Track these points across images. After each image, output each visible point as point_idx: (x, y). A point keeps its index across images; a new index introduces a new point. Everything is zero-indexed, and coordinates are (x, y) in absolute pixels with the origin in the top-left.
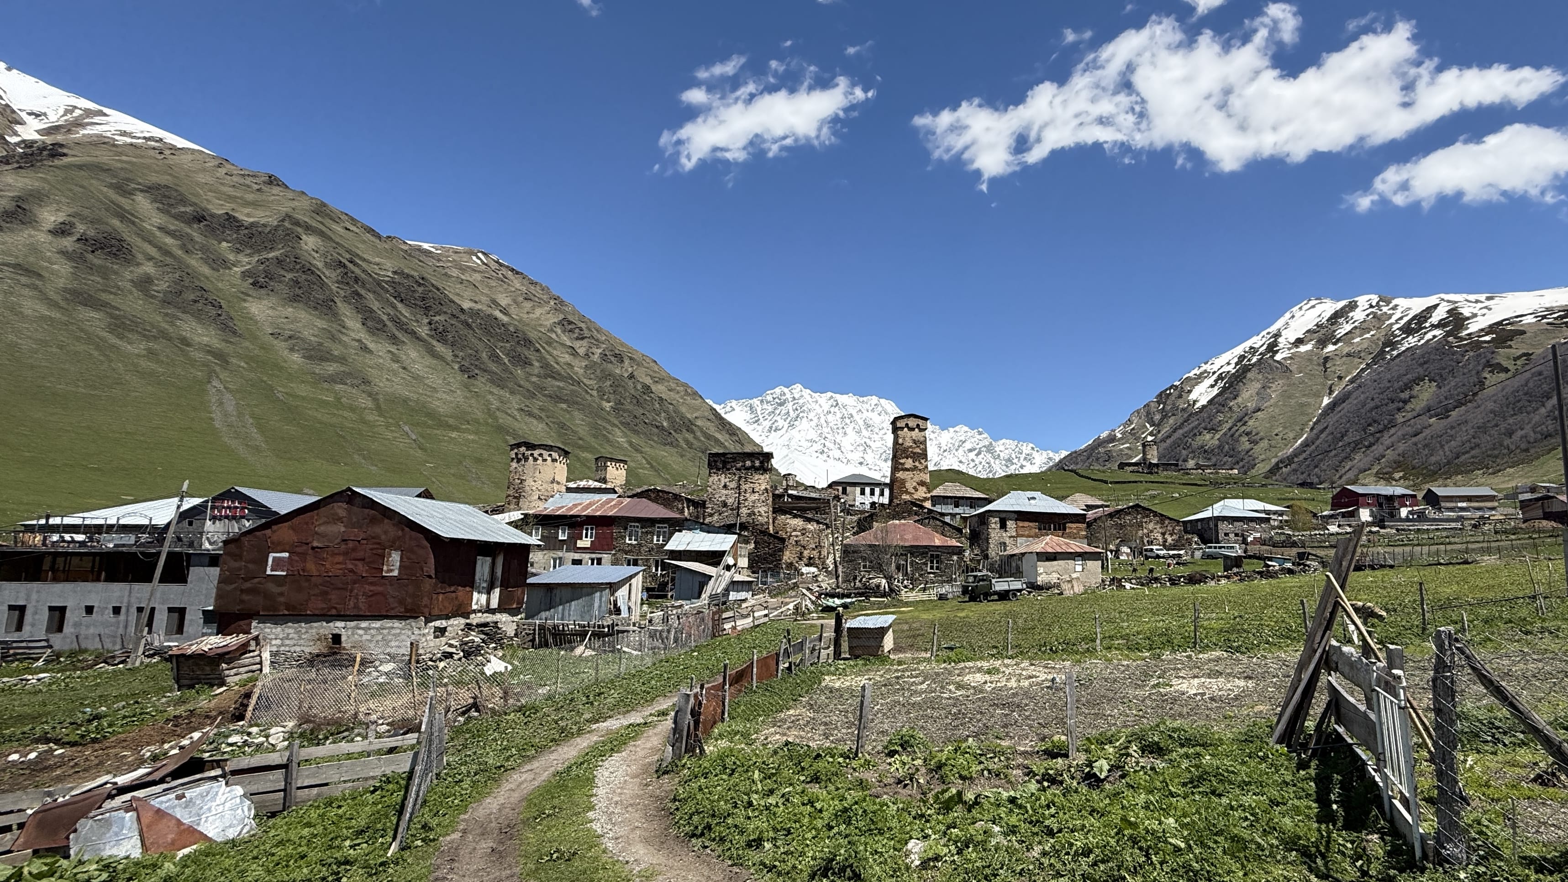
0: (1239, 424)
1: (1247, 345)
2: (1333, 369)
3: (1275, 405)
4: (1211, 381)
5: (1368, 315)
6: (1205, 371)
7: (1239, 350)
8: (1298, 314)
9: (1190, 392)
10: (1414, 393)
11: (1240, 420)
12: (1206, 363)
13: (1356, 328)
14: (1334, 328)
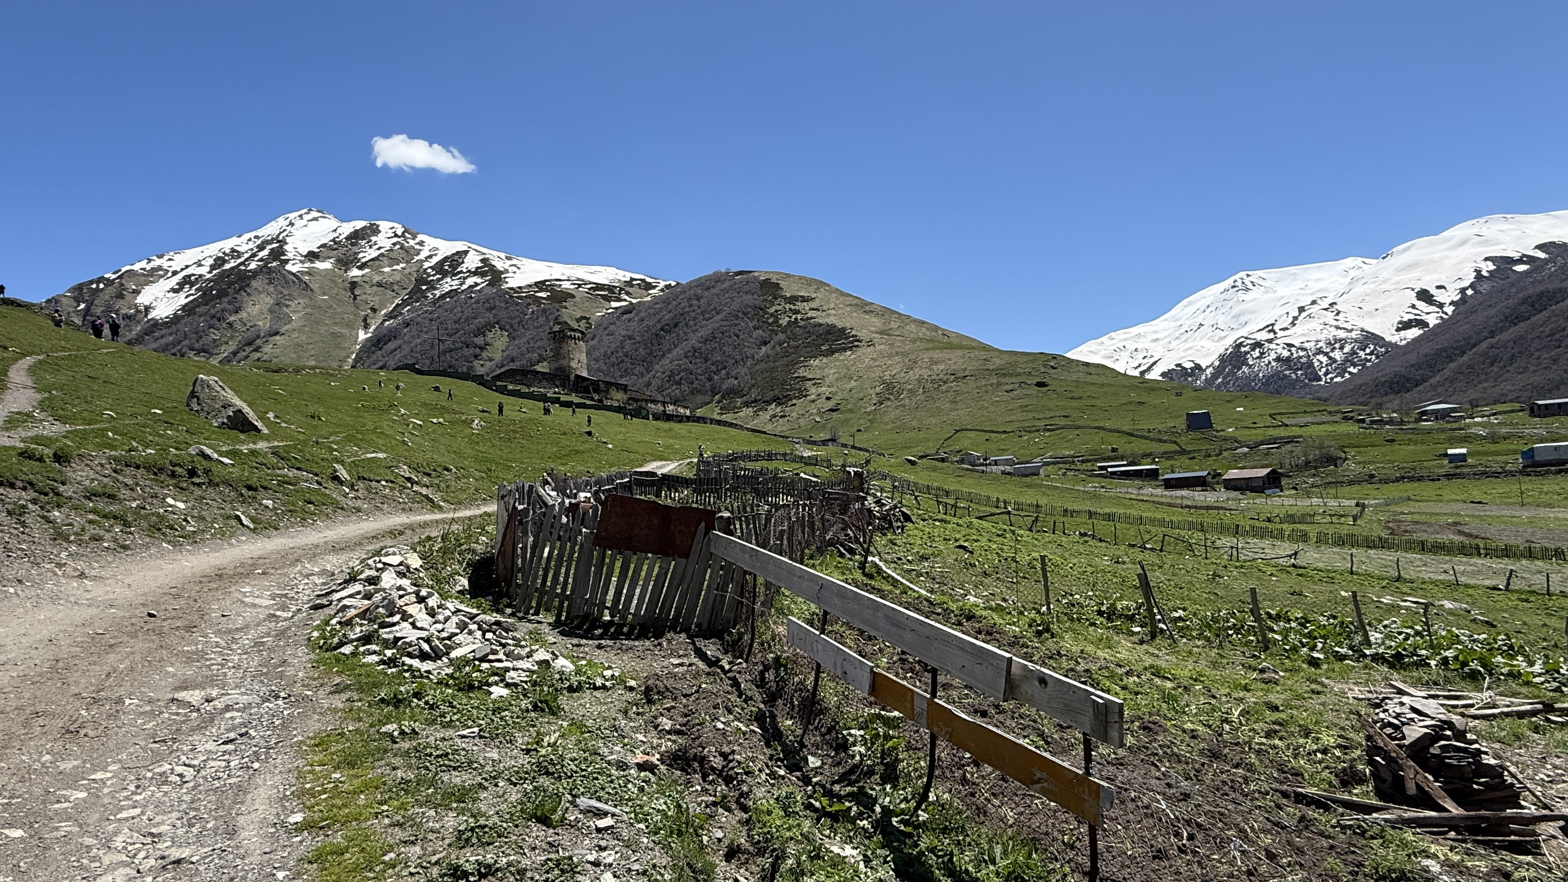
0: (248, 349)
1: (227, 245)
2: (364, 297)
3: (300, 330)
4: (173, 282)
5: (394, 244)
6: (160, 268)
7: (213, 249)
8: (299, 223)
9: (137, 292)
10: (488, 339)
11: (250, 344)
12: (161, 257)
13: (382, 255)
14: (355, 249)
